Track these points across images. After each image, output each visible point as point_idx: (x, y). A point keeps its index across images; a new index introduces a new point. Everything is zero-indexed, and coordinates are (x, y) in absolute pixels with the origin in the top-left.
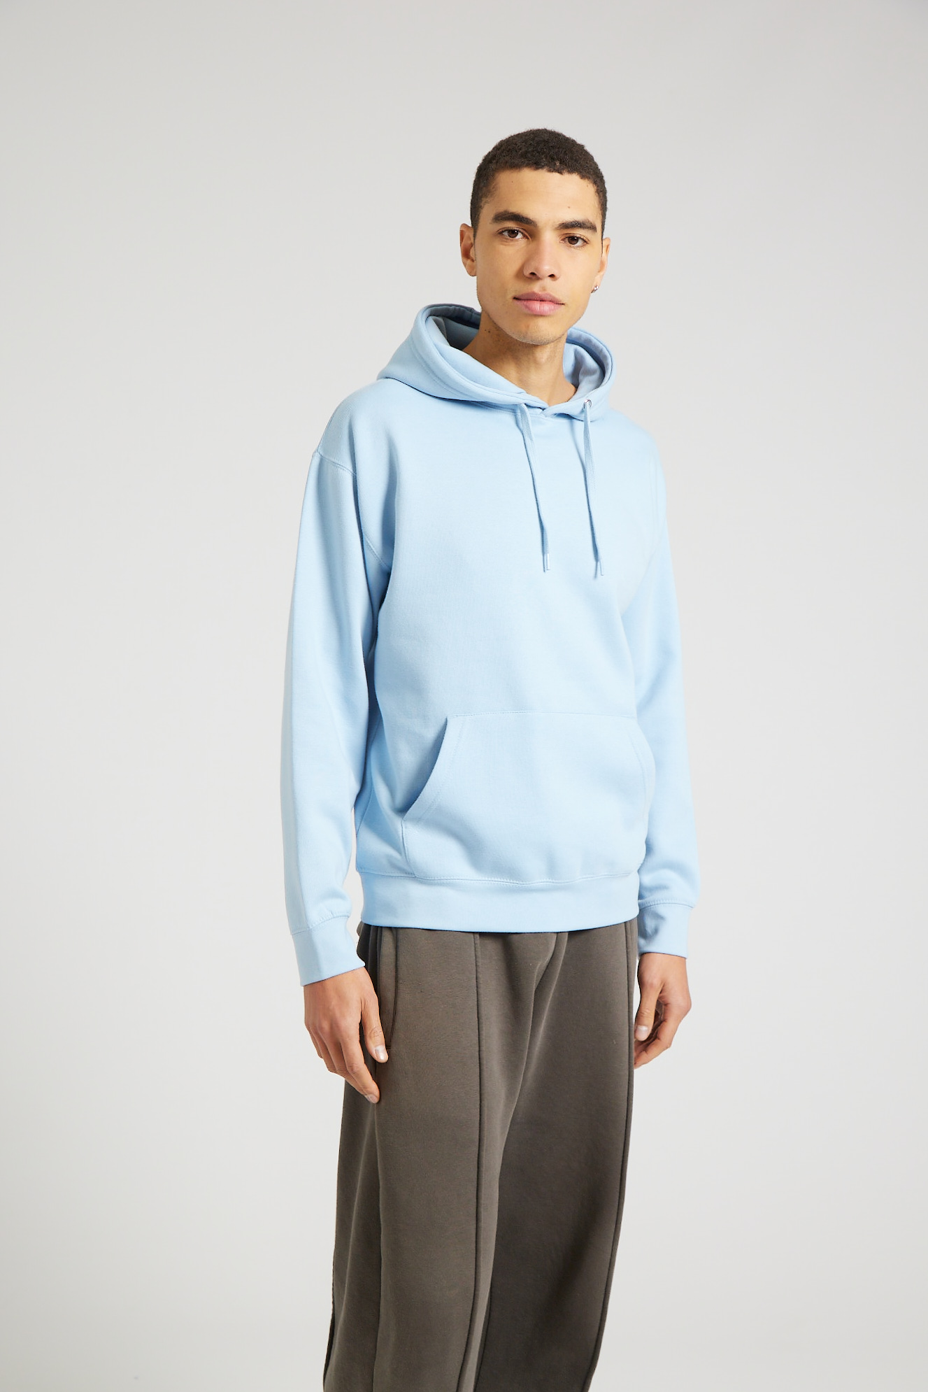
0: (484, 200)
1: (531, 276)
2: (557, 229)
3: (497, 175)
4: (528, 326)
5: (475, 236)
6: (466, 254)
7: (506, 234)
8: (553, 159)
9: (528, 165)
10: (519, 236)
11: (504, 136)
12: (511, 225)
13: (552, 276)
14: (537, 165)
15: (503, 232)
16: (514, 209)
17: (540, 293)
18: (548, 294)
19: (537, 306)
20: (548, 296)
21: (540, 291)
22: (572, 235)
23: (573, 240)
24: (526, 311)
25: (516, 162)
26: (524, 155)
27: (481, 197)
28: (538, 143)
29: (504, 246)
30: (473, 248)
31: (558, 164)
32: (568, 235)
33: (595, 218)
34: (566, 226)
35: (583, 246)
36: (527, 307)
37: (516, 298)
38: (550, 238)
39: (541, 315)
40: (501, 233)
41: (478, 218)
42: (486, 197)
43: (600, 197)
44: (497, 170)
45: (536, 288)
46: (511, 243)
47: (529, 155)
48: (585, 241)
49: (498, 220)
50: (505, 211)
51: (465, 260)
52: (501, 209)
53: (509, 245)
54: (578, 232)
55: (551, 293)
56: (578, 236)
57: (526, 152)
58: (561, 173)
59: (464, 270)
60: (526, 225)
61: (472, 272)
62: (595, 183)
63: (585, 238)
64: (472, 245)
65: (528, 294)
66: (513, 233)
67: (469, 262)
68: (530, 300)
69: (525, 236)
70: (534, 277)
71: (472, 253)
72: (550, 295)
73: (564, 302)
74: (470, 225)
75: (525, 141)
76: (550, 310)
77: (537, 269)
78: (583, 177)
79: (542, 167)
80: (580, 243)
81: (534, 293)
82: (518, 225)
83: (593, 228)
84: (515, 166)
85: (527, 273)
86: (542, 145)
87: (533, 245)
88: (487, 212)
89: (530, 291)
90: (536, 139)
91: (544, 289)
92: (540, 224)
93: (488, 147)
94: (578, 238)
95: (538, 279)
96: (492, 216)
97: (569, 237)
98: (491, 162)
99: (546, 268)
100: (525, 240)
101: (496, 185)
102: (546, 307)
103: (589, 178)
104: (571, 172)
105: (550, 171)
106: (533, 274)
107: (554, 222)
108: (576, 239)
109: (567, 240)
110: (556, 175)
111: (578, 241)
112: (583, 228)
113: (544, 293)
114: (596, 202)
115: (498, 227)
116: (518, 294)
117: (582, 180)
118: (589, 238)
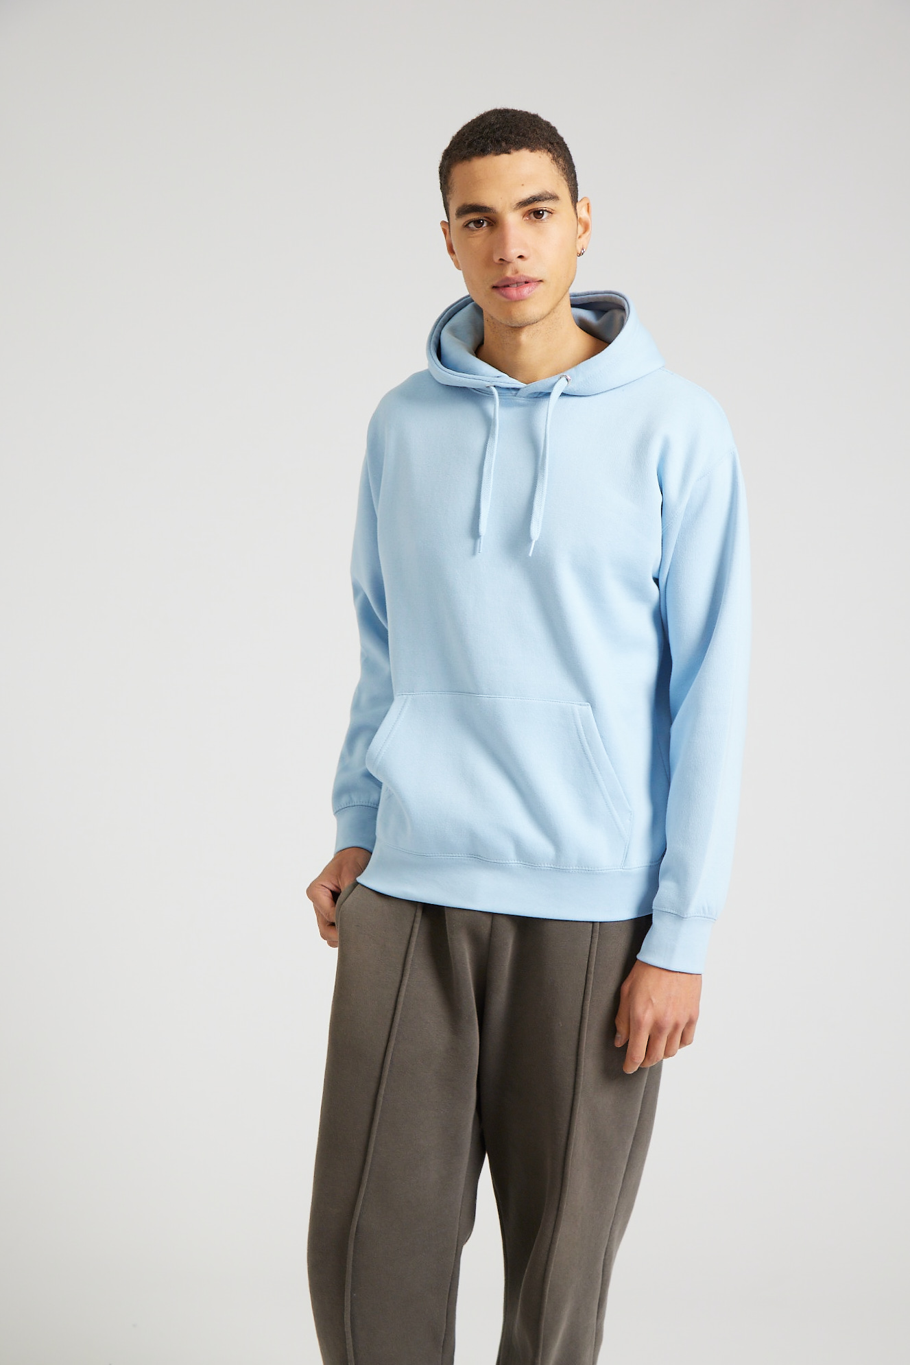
1: (502, 262)
3: (452, 170)
5: (450, 232)
6: (451, 250)
7: (472, 225)
8: (498, 142)
10: (485, 224)
12: (475, 216)
13: (521, 257)
14: (483, 152)
15: (470, 223)
16: (474, 200)
18: (521, 276)
19: (516, 290)
21: (513, 274)
22: (535, 210)
23: (538, 214)
24: (506, 297)
25: (466, 153)
26: (470, 146)
27: (445, 194)
28: (484, 129)
29: (473, 239)
30: (453, 244)
31: (504, 144)
32: (530, 211)
33: (554, 187)
34: (525, 202)
35: (548, 217)
36: (505, 293)
37: (493, 288)
38: (513, 218)
39: (522, 299)
40: (466, 226)
42: (448, 193)
44: (452, 165)
45: (509, 272)
46: (477, 233)
47: (475, 144)
48: (547, 212)
49: (464, 211)
50: (465, 205)
51: (451, 255)
53: (476, 236)
54: (541, 205)
55: (525, 274)
56: (544, 209)
57: (473, 142)
58: (509, 153)
63: (549, 210)
64: (451, 240)
65: (503, 281)
66: (478, 224)
67: (454, 257)
68: (507, 286)
71: (453, 247)
72: (527, 277)
73: (539, 280)
74: (447, 221)
76: (530, 290)
77: (504, 254)
79: (489, 153)
80: (546, 214)
81: (508, 279)
83: (554, 197)
86: (487, 130)
87: (497, 229)
88: (453, 208)
89: (504, 277)
91: (517, 272)
92: (500, 209)
94: (543, 211)
96: (455, 211)
97: (533, 213)
101: (452, 180)
103: (539, 149)
104: (517, 149)
105: (497, 154)
106: (502, 259)
107: (511, 204)
108: (541, 212)
109: (532, 215)
110: (504, 157)
111: (543, 214)
112: (543, 201)
113: (517, 276)
114: (554, 171)
115: (462, 221)
116: (495, 283)
117: (533, 154)
118: (553, 208)
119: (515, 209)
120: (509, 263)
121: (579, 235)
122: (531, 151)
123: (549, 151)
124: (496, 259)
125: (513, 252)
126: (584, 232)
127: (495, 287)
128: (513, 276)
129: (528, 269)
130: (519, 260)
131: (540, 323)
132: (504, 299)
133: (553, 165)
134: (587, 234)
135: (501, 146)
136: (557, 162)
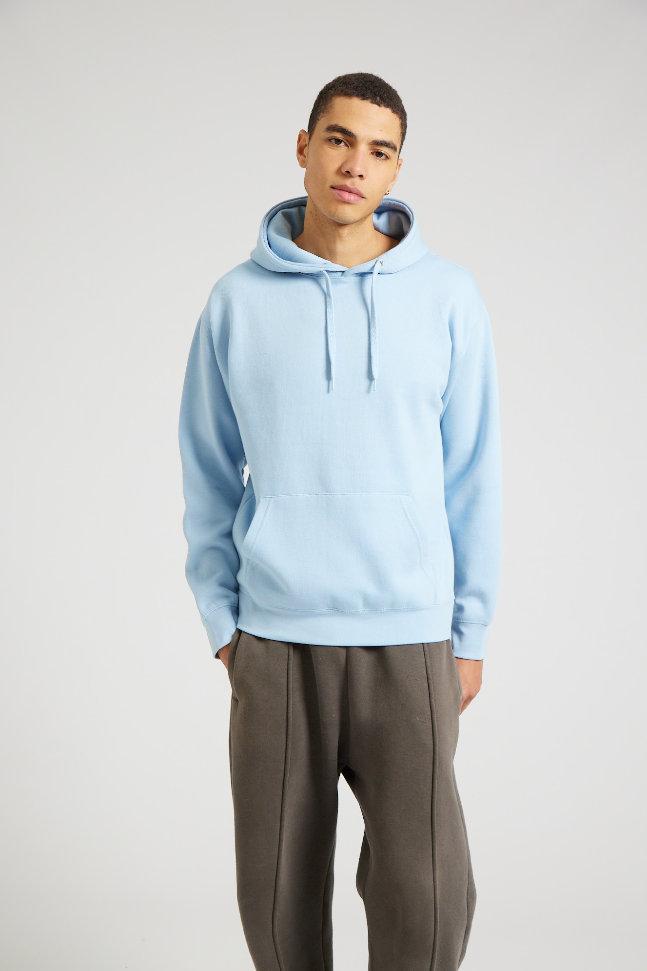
0: (321, 114)
1: (346, 173)
2: (370, 144)
3: (334, 98)
4: (337, 209)
5: (310, 139)
6: (301, 151)
7: (333, 141)
8: (375, 95)
9: (357, 96)
10: (342, 144)
11: (342, 73)
12: (339, 136)
13: (361, 176)
14: (364, 97)
15: (333, 139)
16: (342, 124)
17: (350, 187)
18: (356, 188)
19: (346, 196)
20: (356, 190)
21: (350, 184)
22: (379, 151)
23: (379, 154)
24: (339, 198)
25: (349, 92)
26: (356, 88)
27: (319, 112)
28: (366, 82)
29: (330, 149)
30: (307, 147)
31: (378, 99)
32: (376, 151)
33: (396, 140)
34: (377, 143)
35: (385, 159)
36: (339, 195)
37: (332, 187)
38: (363, 149)
39: (347, 203)
40: (330, 140)
41: (314, 127)
42: (323, 112)
43: (402, 128)
44: (334, 95)
45: (348, 183)
47: (359, 89)
48: (386, 155)
49: (330, 130)
50: (336, 125)
51: (299, 156)
52: (333, 123)
53: (334, 149)
54: (384, 150)
55: (358, 188)
56: (383, 152)
57: (357, 87)
58: (379, 106)
59: (297, 163)
60: (349, 137)
61: (303, 164)
62: (401, 118)
64: (306, 145)
65: (342, 186)
66: (338, 141)
67: (302, 157)
68: (343, 190)
69: (346, 145)
70: (348, 175)
71: (305, 151)
72: (357, 190)
73: (364, 196)
74: (307, 131)
75: (358, 79)
76: (355, 200)
77: (352, 169)
78: (394, 112)
79: (367, 99)
80: (383, 157)
81: (346, 186)
82: (343, 135)
83: (394, 148)
84: (348, 95)
85: (344, 171)
86: (370, 83)
87: (351, 152)
88: (322, 124)
89: (343, 184)
90: (365, 79)
91: (353, 184)
92: (359, 138)
93: (330, 79)
95: (351, 177)
96: (325, 126)
97: (376, 152)
98: (331, 89)
99: (358, 170)
100: (346, 147)
101: (332, 105)
102: (352, 197)
103: (397, 113)
104: (385, 106)
105: (372, 102)
106: (348, 172)
107: (367, 139)
108: (382, 154)
110: (376, 106)
112: (389, 147)
113: (353, 187)
115: (328, 135)
117: (393, 114)
118: (391, 155)
122: (392, 112)
129: (359, 185)
130: (359, 177)
132: (337, 197)
133: (400, 128)
135: (376, 99)
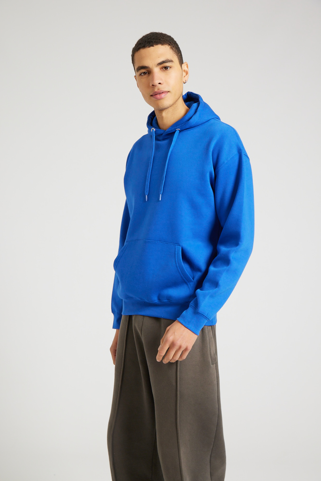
1: (153, 86)
4: (158, 104)
7: (142, 74)
8: (150, 42)
12: (143, 71)
14: (144, 47)
15: (142, 73)
16: (141, 65)
19: (159, 96)
23: (166, 68)
32: (163, 67)
34: (160, 64)
35: (170, 69)
38: (156, 71)
39: (161, 99)
40: (141, 75)
46: (144, 77)
48: (169, 67)
49: (139, 70)
55: (162, 90)
58: (153, 46)
60: (147, 69)
63: (170, 66)
65: (154, 93)
66: (145, 73)
68: (156, 95)
69: (148, 73)
73: (167, 91)
77: (154, 83)
83: (171, 61)
89: (155, 91)
92: (151, 67)
94: (168, 67)
102: (163, 95)
104: (156, 45)
105: (149, 47)
107: (155, 64)
108: (167, 67)
109: (164, 69)
110: (152, 48)
111: (168, 68)
112: (167, 62)
113: (159, 90)
114: (171, 52)
115: (139, 73)
116: (151, 94)
117: (163, 46)
118: (171, 65)
119: (157, 66)
120: (156, 86)
121: (183, 76)
122: (162, 45)
123: (169, 45)
124: (151, 85)
125: (156, 82)
126: (186, 75)
127: (151, 96)
128: (157, 91)
129: (163, 88)
130: (159, 85)
131: (170, 108)
132: (155, 99)
133: (171, 50)
134: (187, 75)
135: (151, 44)
136: (173, 49)
